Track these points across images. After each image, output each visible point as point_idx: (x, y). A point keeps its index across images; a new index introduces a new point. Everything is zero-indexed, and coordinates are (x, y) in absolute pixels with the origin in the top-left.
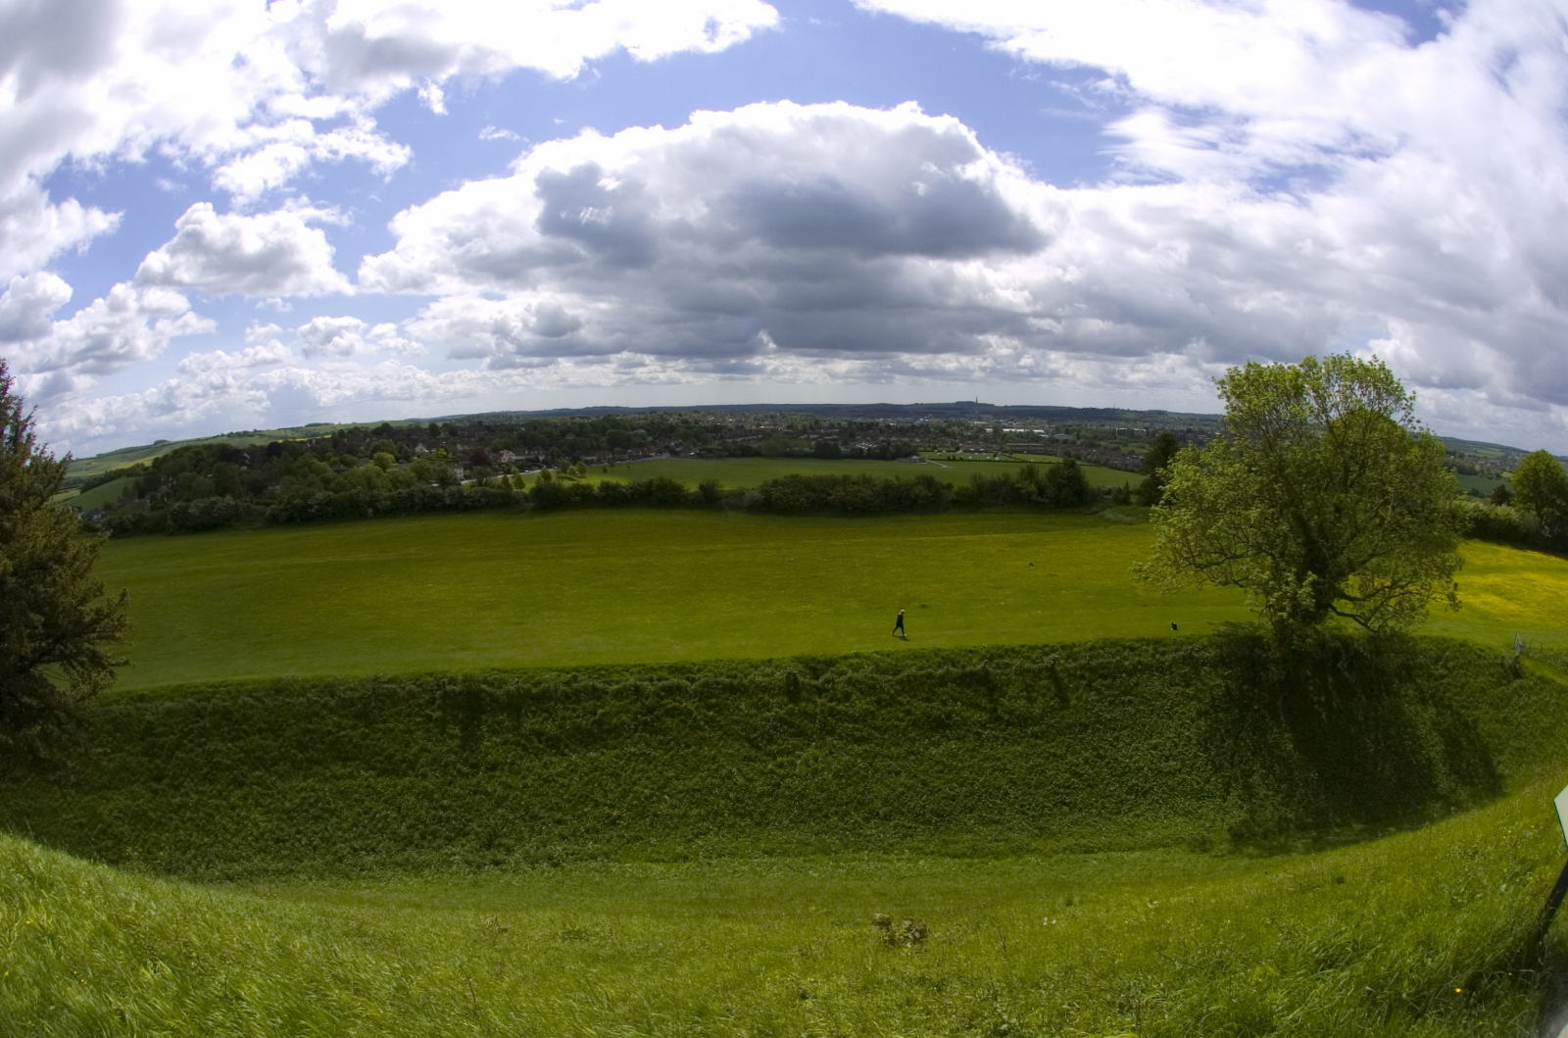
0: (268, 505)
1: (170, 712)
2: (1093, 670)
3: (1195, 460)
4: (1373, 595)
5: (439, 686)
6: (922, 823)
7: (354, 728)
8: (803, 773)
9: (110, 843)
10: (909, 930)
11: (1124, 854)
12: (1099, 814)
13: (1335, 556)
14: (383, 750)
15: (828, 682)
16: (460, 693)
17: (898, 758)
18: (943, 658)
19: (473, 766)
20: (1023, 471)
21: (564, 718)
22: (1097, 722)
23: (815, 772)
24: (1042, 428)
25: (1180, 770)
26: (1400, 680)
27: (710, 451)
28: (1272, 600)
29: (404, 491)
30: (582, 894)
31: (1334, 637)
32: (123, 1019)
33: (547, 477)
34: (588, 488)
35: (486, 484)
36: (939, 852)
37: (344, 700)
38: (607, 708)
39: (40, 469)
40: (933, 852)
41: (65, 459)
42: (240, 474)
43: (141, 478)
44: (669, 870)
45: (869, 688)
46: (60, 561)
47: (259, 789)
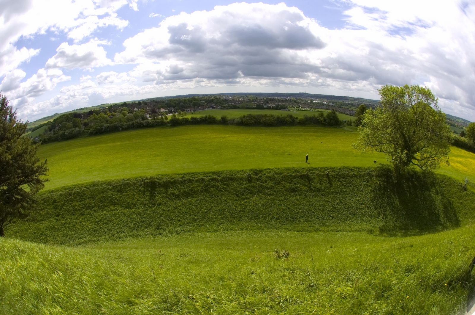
0: (89, 129)
1: (61, 195)
2: (340, 176)
3: (372, 113)
4: (424, 159)
5: (142, 180)
6: (288, 221)
7: (117, 195)
8: (253, 205)
9: (44, 237)
10: (284, 254)
11: (348, 233)
12: (341, 220)
13: (413, 146)
14: (126, 201)
15: (260, 177)
16: (149, 182)
17: (281, 200)
18: (295, 170)
19: (153, 204)
20: (319, 114)
21: (180, 189)
22: (341, 192)
23: (256, 205)
24: (325, 101)
25: (365, 208)
26: (431, 186)
27: (224, 107)
28: (394, 158)
29: (131, 122)
30: (186, 243)
31: (412, 171)
32: (47, 291)
33: (175, 116)
34: (187, 119)
35: (156, 119)
36: (293, 230)
37: (114, 186)
38: (194, 185)
39: (19, 127)
40: (291, 230)
41: (26, 123)
42: (81, 121)
43: (50, 126)
44: (212, 235)
45: (273, 179)
46: (26, 153)
47: (88, 216)
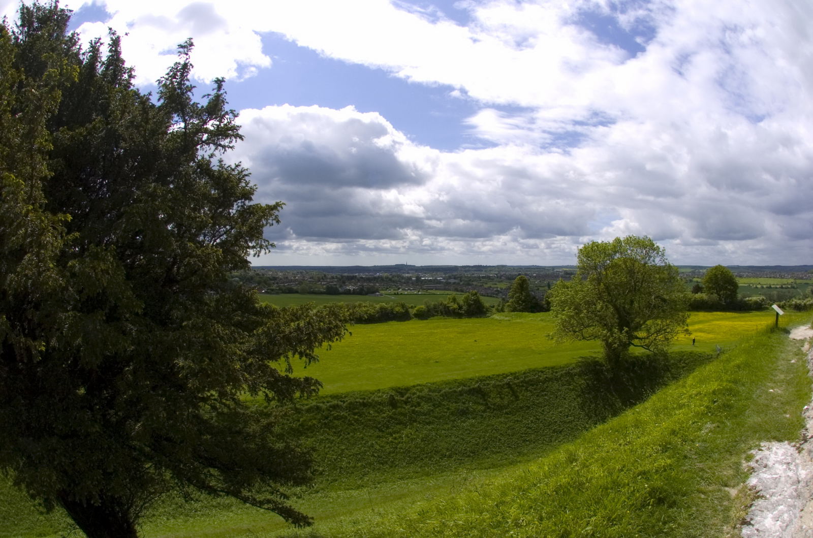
2: (527, 383)
6: (467, 457)
8: (407, 441)
13: (633, 320)
15: (408, 398)
18: (459, 383)
22: (533, 405)
25: (574, 420)
38: (305, 418)
45: (428, 399)
